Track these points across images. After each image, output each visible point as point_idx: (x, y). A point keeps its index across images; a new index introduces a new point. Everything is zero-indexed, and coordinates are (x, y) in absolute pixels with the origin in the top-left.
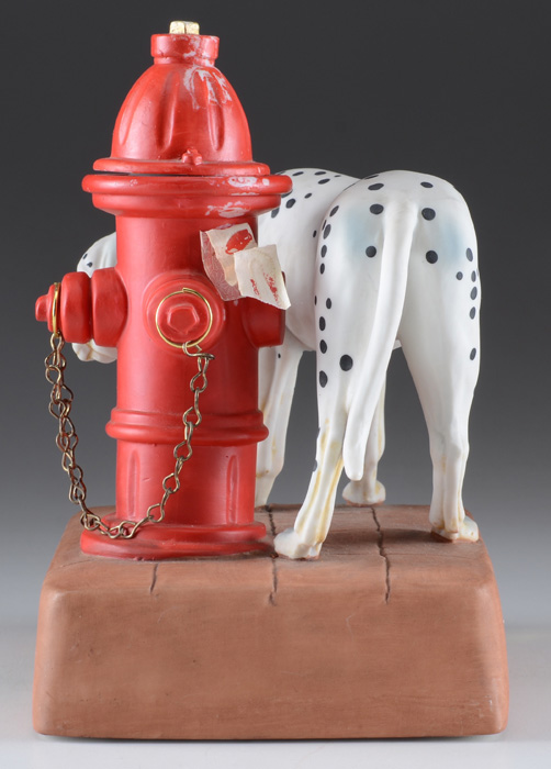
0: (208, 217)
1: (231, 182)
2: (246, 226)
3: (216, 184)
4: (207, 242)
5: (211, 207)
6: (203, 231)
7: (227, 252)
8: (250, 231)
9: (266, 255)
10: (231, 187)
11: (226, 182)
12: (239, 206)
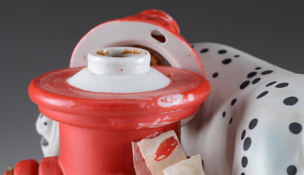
0: (140, 129)
1: (160, 104)
2: (172, 134)
3: (146, 107)
4: (138, 150)
5: (141, 125)
6: (134, 141)
7: (156, 159)
8: (176, 138)
9: (192, 167)
10: (160, 108)
11: (156, 103)
12: (167, 120)
